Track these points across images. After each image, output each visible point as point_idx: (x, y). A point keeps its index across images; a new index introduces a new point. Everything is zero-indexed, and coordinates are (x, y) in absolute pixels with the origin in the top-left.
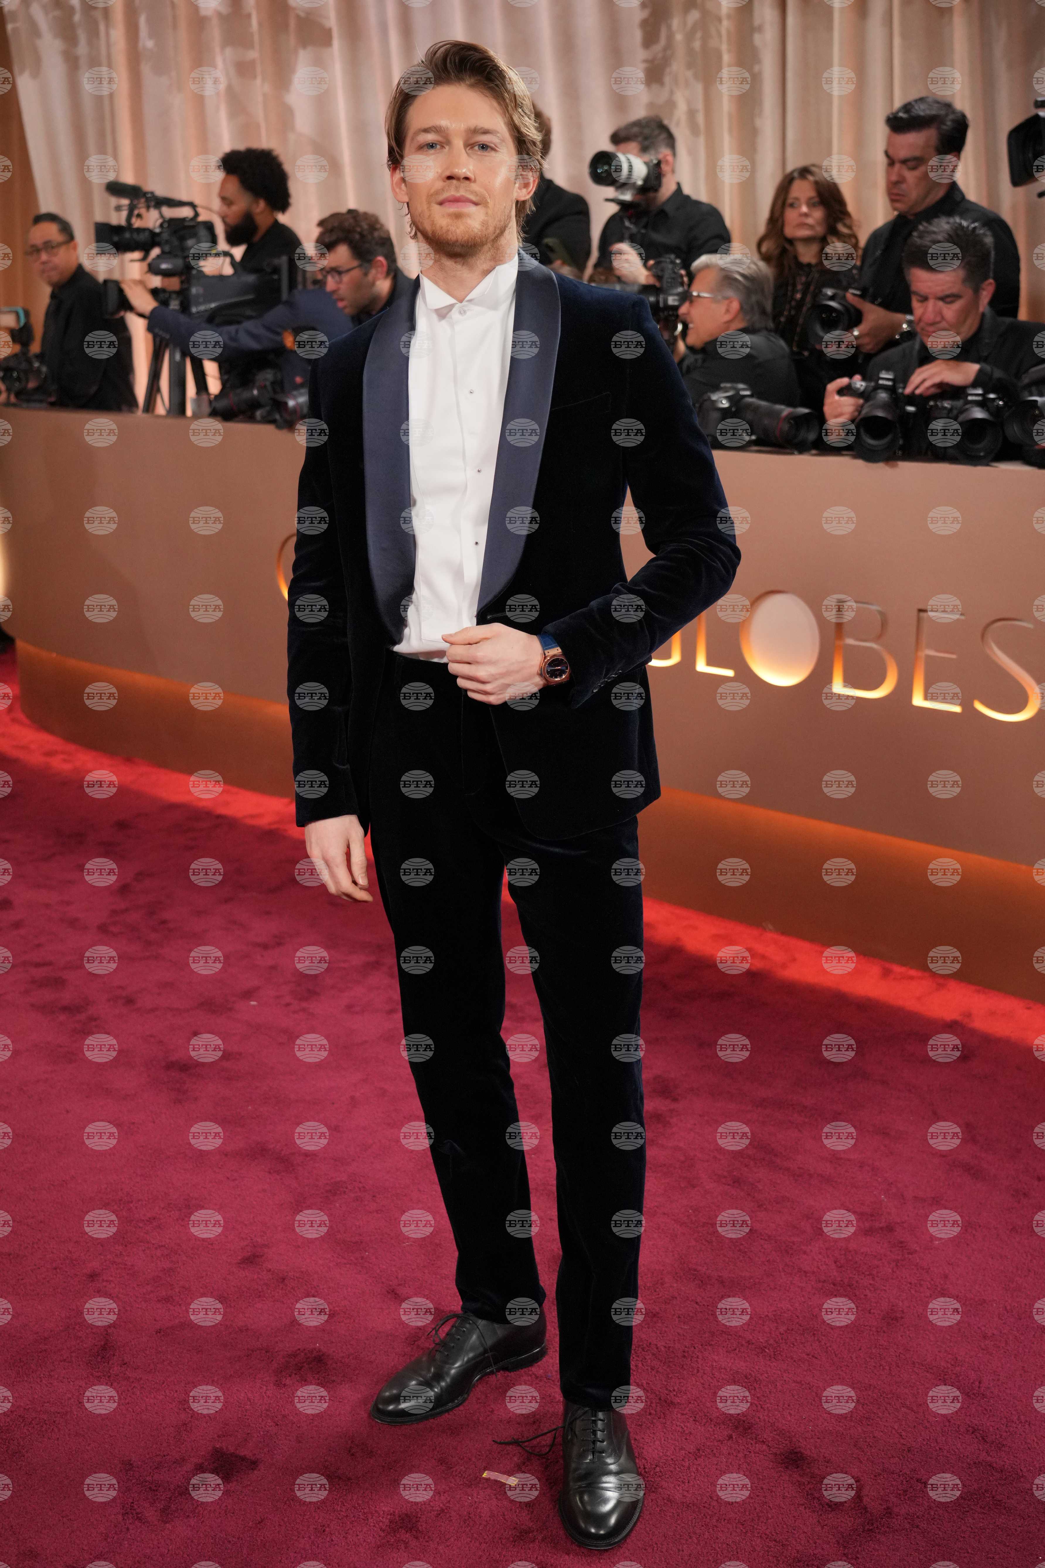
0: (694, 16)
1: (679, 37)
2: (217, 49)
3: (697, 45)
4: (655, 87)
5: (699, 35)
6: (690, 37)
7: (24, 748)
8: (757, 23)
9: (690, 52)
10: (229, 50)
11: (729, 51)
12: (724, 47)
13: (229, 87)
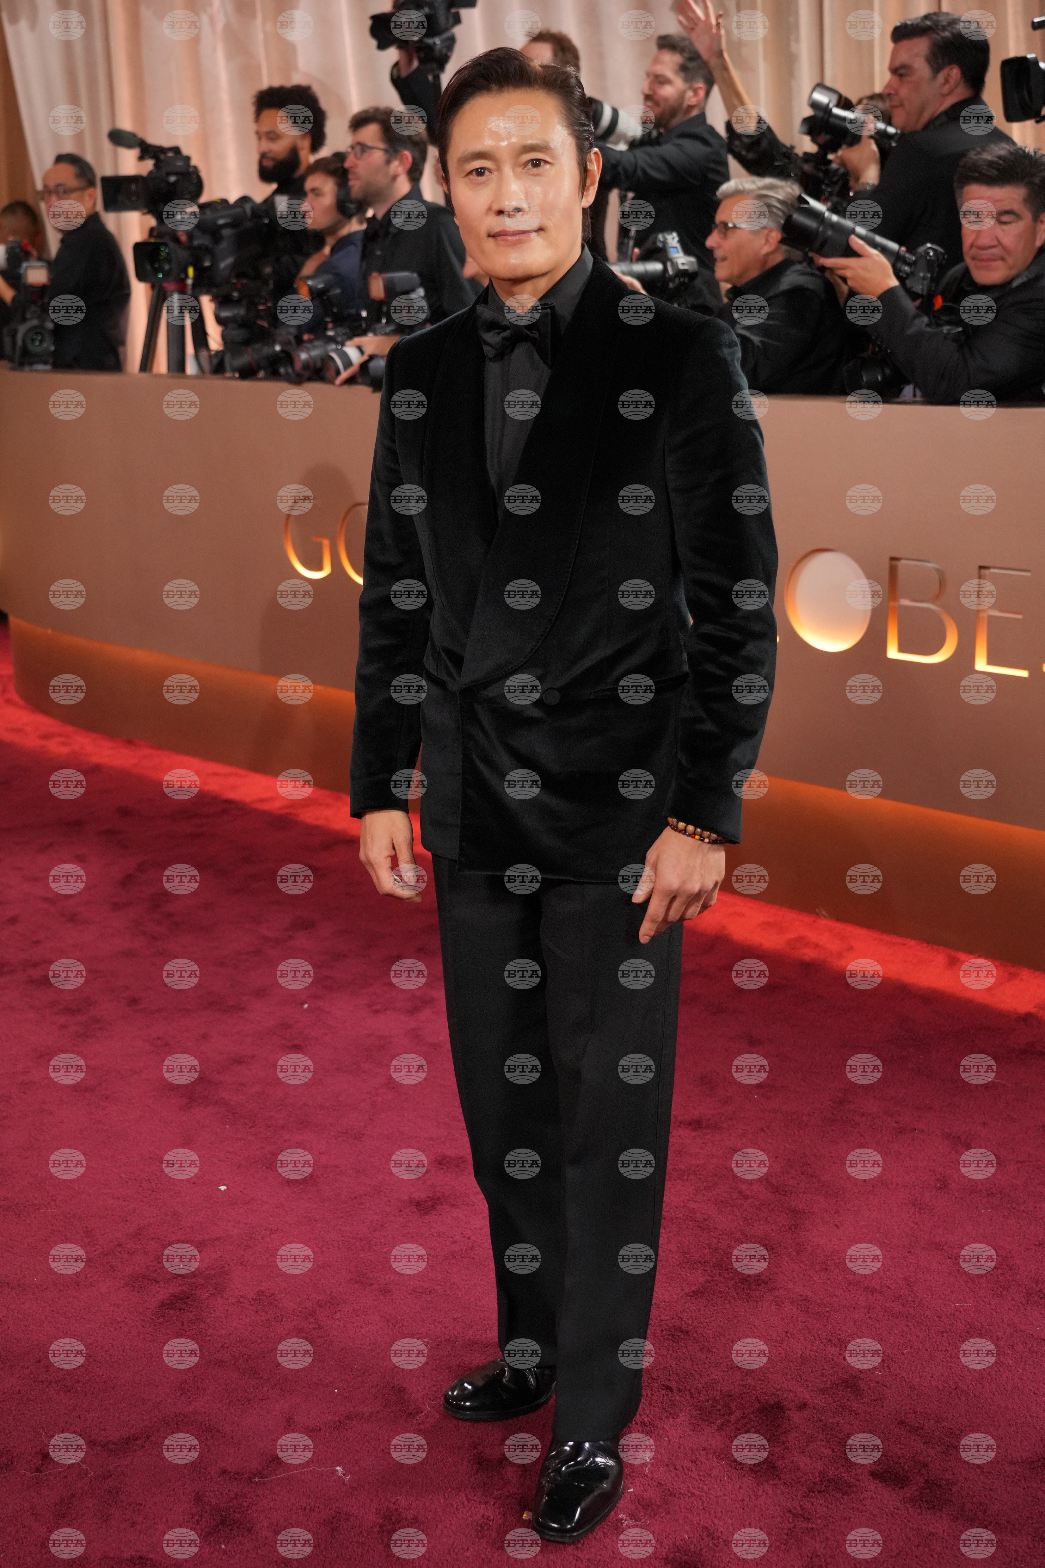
7: (19, 731)
13: (227, 27)
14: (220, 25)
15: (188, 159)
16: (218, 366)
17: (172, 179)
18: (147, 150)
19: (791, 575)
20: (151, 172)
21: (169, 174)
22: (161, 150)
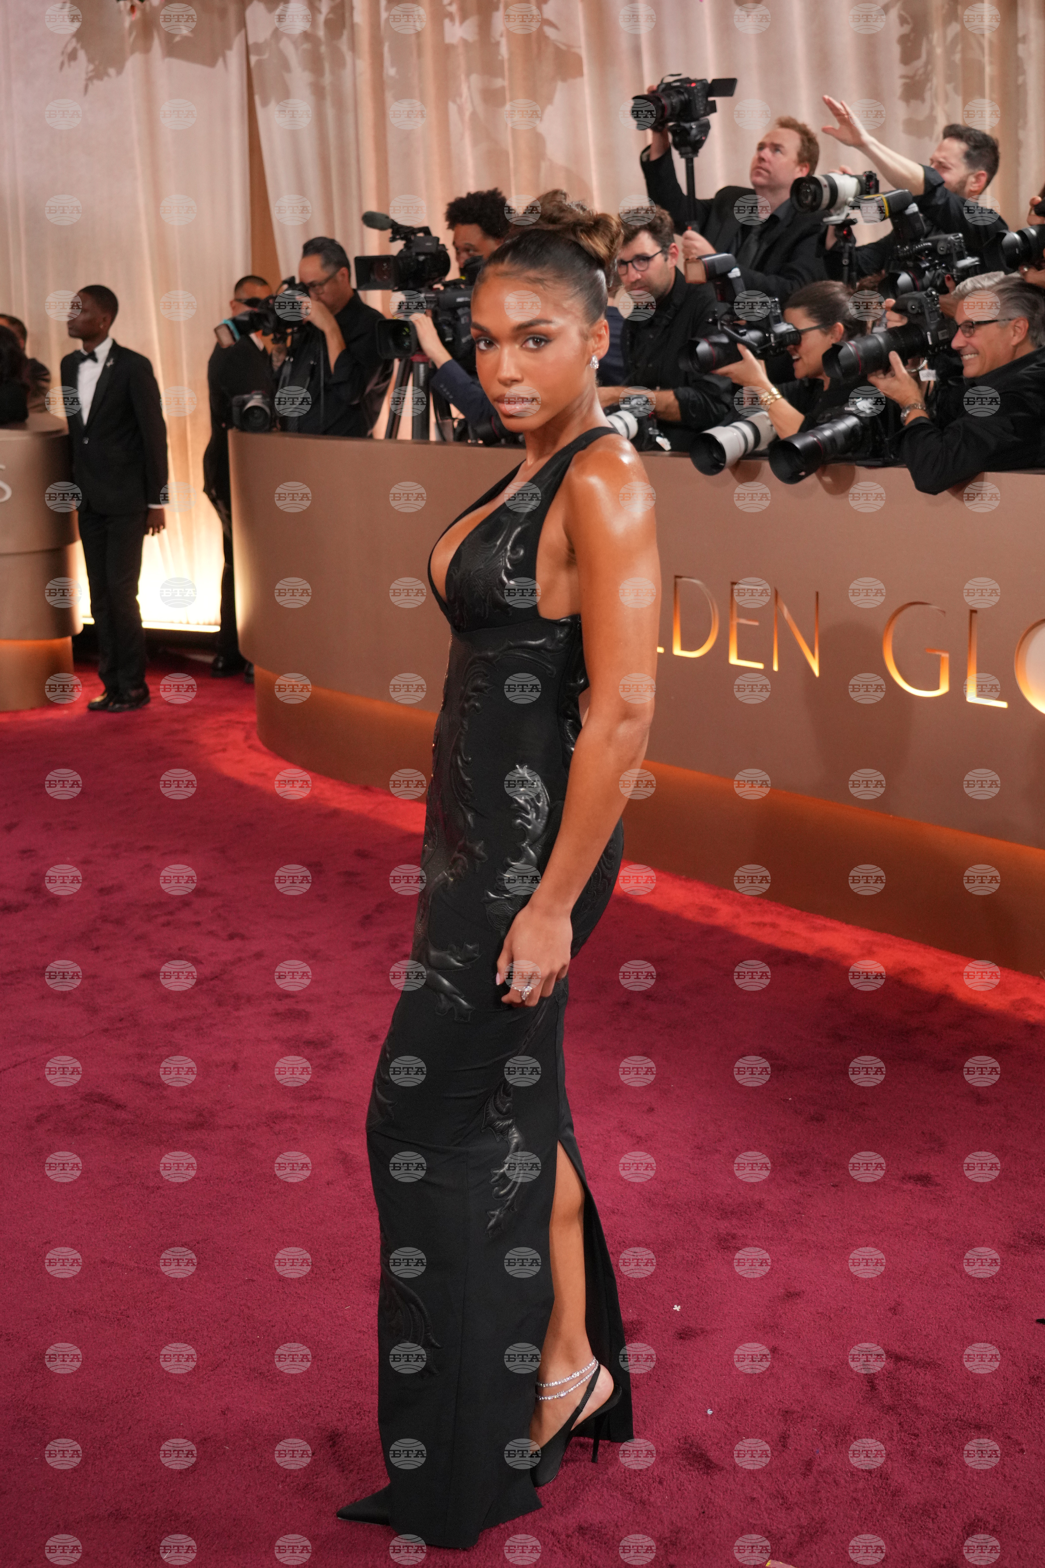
0: (954, 28)
1: (939, 51)
2: (463, 77)
3: (957, 57)
4: (913, 102)
5: (959, 48)
6: (949, 51)
7: (262, 775)
8: (1020, 34)
9: (950, 64)
10: (475, 78)
11: (991, 63)
12: (986, 59)
13: (474, 114)
14: (467, 114)
15: (438, 239)
16: (461, 436)
17: (421, 258)
18: (399, 231)
19: (1021, 643)
20: (401, 251)
21: (418, 254)
22: (412, 231)
